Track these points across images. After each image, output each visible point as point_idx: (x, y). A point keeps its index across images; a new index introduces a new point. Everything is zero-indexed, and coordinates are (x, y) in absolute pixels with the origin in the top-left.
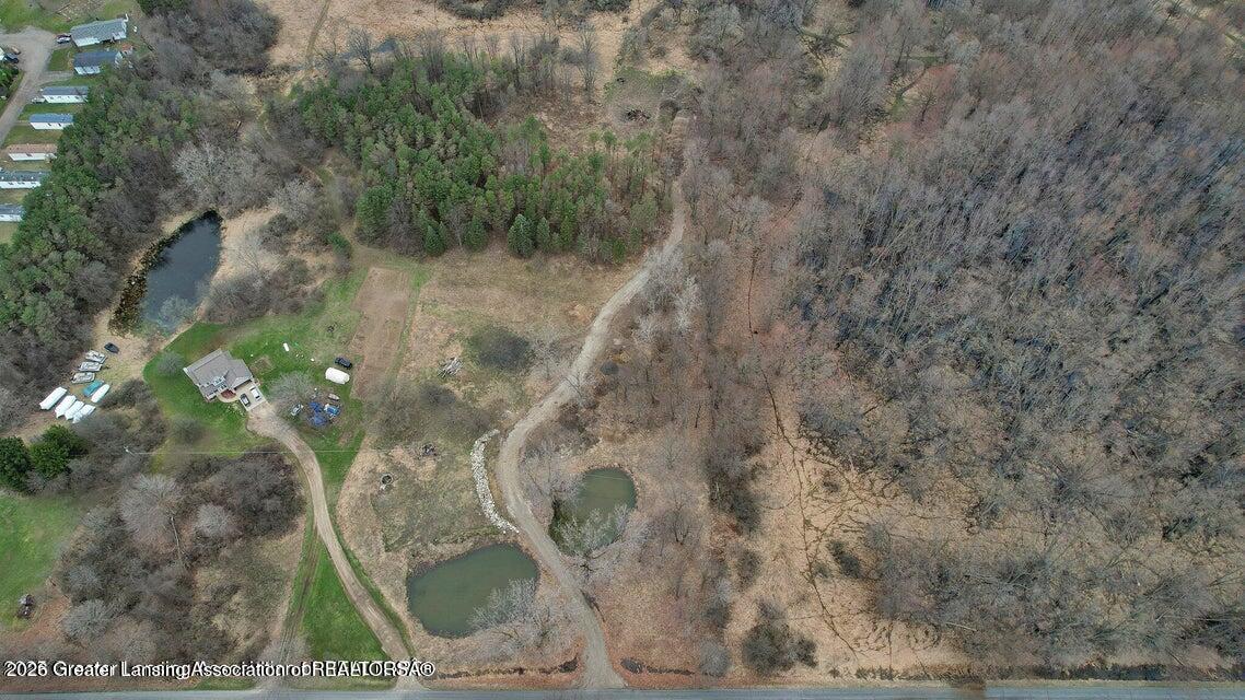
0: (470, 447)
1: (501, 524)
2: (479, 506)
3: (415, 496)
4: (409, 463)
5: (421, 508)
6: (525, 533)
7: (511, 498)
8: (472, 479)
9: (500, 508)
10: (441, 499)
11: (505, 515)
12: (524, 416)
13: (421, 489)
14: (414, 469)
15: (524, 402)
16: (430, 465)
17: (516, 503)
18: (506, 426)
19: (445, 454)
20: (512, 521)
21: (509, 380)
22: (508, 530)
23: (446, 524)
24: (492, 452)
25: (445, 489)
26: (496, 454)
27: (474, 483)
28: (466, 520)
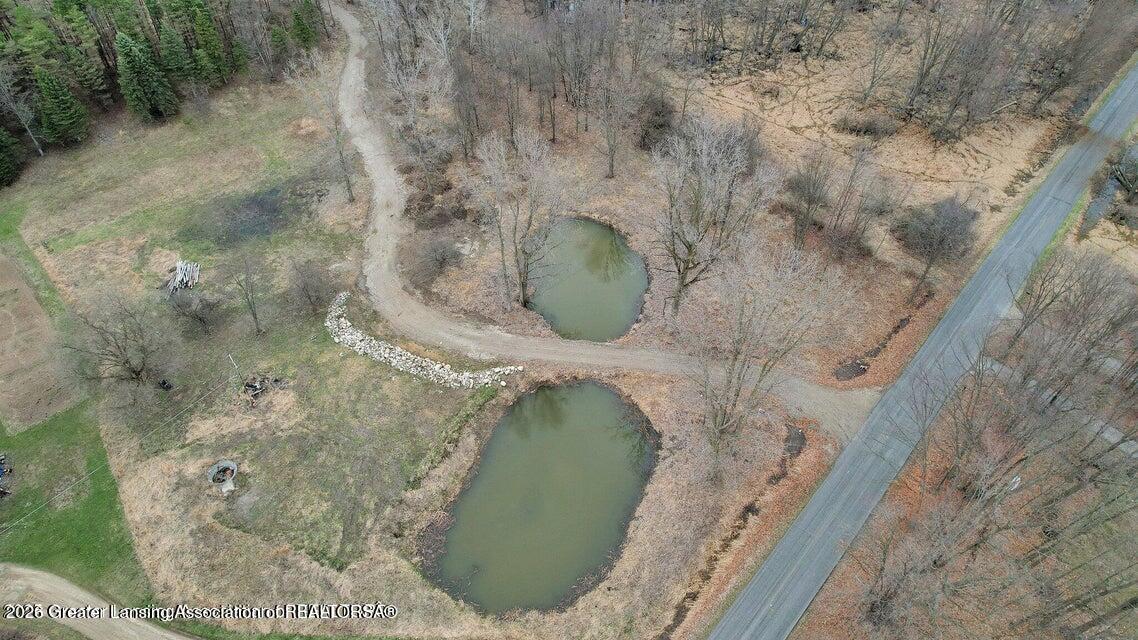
0: (326, 338)
1: (485, 378)
2: (428, 385)
3: (303, 454)
4: (243, 422)
5: (334, 460)
6: (532, 363)
7: (461, 342)
8: (375, 364)
9: (460, 363)
10: (354, 423)
11: (478, 366)
12: (363, 254)
13: (304, 437)
14: (259, 424)
15: (347, 241)
16: (283, 400)
17: (473, 341)
18: (351, 281)
19: (291, 371)
20: (496, 365)
21: (292, 237)
22: (504, 376)
23: (402, 447)
24: (367, 319)
25: (344, 404)
26: (376, 316)
27: (386, 366)
28: (429, 413)
